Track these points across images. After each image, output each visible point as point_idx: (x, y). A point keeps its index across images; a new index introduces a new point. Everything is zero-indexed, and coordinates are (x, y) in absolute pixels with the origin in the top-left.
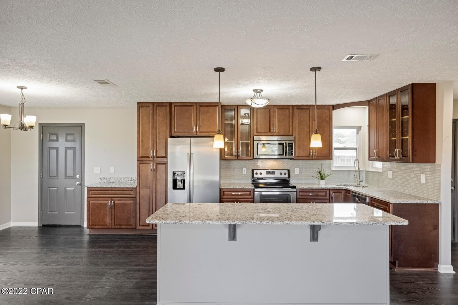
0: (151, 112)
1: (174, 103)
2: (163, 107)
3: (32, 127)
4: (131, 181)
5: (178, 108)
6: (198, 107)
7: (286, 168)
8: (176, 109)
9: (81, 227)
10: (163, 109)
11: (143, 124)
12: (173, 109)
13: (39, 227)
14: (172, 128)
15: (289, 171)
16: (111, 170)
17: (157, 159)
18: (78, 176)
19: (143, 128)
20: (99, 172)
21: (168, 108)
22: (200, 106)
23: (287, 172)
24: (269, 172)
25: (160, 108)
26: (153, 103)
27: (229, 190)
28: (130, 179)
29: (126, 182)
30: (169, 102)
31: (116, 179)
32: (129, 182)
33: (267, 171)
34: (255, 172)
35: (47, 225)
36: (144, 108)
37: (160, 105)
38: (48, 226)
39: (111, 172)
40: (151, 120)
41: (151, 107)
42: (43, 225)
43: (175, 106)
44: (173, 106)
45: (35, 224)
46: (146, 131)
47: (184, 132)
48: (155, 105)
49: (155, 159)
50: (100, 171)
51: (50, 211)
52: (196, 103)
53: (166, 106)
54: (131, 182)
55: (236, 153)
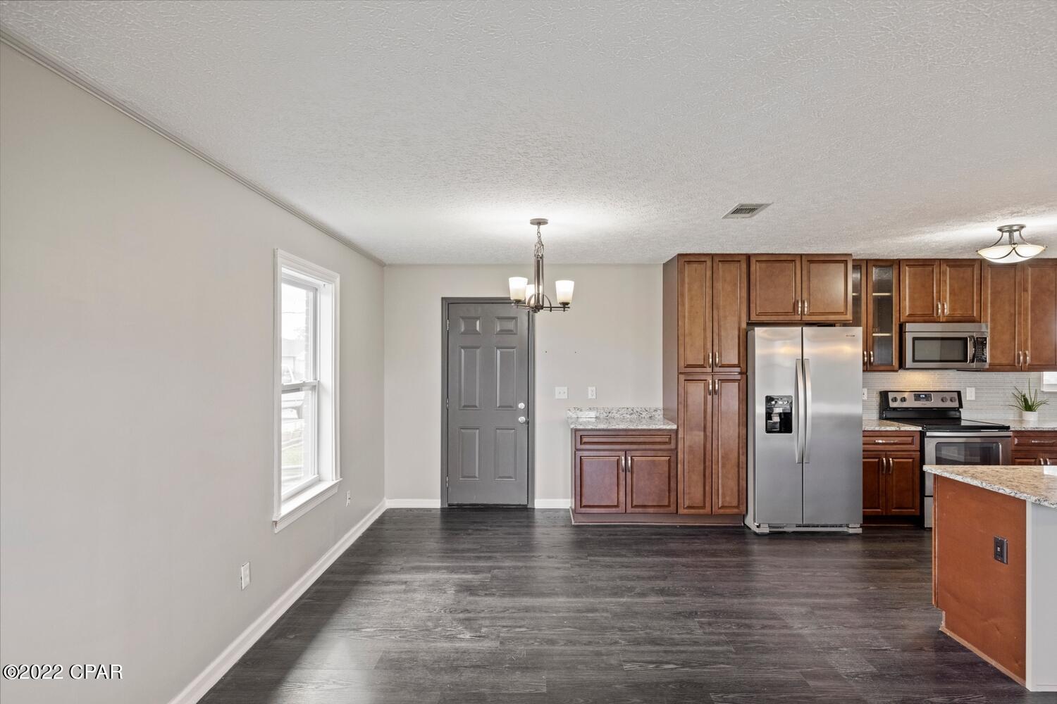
0: (709, 273)
1: (755, 254)
2: (732, 264)
3: (567, 304)
4: (632, 414)
5: (764, 265)
6: (805, 263)
7: (953, 389)
8: (760, 268)
9: (527, 508)
10: (733, 267)
11: (691, 299)
12: (753, 268)
13: (442, 509)
14: (752, 306)
15: (959, 393)
16: (590, 392)
17: (722, 369)
18: (522, 405)
19: (691, 307)
20: (565, 396)
21: (744, 266)
22: (808, 261)
23: (956, 395)
24: (919, 395)
25: (727, 265)
26: (712, 256)
27: (871, 434)
28: (630, 410)
29: (621, 417)
30: (744, 252)
31: (602, 411)
32: (628, 416)
33: (915, 395)
34: (891, 396)
35: (457, 505)
36: (695, 266)
37: (727, 259)
38: (461, 507)
39: (590, 397)
40: (709, 291)
41: (709, 263)
42: (449, 505)
43: (757, 261)
44: (753, 260)
45: (436, 503)
46: (697, 313)
47: (777, 314)
48: (717, 259)
49: (716, 369)
50: (566, 394)
51: (462, 477)
52: (801, 255)
53: (739, 261)
54: (633, 416)
55: (866, 358)
